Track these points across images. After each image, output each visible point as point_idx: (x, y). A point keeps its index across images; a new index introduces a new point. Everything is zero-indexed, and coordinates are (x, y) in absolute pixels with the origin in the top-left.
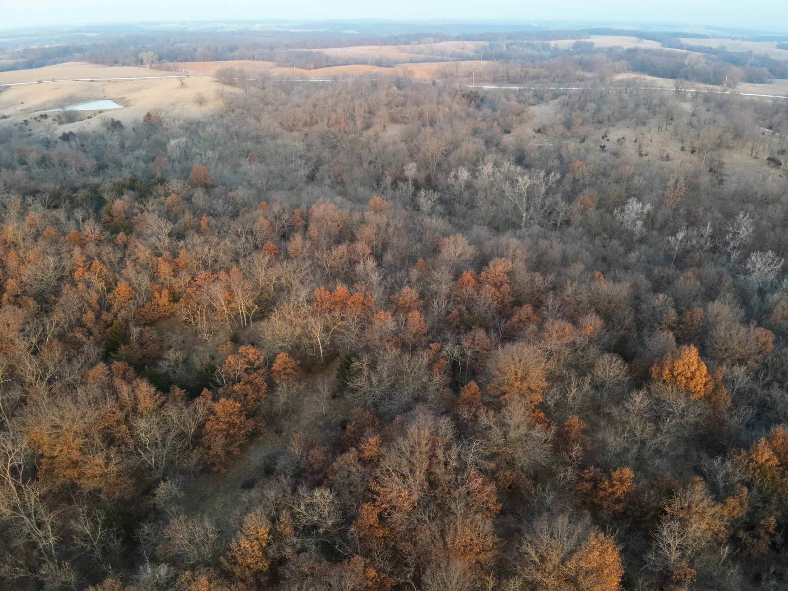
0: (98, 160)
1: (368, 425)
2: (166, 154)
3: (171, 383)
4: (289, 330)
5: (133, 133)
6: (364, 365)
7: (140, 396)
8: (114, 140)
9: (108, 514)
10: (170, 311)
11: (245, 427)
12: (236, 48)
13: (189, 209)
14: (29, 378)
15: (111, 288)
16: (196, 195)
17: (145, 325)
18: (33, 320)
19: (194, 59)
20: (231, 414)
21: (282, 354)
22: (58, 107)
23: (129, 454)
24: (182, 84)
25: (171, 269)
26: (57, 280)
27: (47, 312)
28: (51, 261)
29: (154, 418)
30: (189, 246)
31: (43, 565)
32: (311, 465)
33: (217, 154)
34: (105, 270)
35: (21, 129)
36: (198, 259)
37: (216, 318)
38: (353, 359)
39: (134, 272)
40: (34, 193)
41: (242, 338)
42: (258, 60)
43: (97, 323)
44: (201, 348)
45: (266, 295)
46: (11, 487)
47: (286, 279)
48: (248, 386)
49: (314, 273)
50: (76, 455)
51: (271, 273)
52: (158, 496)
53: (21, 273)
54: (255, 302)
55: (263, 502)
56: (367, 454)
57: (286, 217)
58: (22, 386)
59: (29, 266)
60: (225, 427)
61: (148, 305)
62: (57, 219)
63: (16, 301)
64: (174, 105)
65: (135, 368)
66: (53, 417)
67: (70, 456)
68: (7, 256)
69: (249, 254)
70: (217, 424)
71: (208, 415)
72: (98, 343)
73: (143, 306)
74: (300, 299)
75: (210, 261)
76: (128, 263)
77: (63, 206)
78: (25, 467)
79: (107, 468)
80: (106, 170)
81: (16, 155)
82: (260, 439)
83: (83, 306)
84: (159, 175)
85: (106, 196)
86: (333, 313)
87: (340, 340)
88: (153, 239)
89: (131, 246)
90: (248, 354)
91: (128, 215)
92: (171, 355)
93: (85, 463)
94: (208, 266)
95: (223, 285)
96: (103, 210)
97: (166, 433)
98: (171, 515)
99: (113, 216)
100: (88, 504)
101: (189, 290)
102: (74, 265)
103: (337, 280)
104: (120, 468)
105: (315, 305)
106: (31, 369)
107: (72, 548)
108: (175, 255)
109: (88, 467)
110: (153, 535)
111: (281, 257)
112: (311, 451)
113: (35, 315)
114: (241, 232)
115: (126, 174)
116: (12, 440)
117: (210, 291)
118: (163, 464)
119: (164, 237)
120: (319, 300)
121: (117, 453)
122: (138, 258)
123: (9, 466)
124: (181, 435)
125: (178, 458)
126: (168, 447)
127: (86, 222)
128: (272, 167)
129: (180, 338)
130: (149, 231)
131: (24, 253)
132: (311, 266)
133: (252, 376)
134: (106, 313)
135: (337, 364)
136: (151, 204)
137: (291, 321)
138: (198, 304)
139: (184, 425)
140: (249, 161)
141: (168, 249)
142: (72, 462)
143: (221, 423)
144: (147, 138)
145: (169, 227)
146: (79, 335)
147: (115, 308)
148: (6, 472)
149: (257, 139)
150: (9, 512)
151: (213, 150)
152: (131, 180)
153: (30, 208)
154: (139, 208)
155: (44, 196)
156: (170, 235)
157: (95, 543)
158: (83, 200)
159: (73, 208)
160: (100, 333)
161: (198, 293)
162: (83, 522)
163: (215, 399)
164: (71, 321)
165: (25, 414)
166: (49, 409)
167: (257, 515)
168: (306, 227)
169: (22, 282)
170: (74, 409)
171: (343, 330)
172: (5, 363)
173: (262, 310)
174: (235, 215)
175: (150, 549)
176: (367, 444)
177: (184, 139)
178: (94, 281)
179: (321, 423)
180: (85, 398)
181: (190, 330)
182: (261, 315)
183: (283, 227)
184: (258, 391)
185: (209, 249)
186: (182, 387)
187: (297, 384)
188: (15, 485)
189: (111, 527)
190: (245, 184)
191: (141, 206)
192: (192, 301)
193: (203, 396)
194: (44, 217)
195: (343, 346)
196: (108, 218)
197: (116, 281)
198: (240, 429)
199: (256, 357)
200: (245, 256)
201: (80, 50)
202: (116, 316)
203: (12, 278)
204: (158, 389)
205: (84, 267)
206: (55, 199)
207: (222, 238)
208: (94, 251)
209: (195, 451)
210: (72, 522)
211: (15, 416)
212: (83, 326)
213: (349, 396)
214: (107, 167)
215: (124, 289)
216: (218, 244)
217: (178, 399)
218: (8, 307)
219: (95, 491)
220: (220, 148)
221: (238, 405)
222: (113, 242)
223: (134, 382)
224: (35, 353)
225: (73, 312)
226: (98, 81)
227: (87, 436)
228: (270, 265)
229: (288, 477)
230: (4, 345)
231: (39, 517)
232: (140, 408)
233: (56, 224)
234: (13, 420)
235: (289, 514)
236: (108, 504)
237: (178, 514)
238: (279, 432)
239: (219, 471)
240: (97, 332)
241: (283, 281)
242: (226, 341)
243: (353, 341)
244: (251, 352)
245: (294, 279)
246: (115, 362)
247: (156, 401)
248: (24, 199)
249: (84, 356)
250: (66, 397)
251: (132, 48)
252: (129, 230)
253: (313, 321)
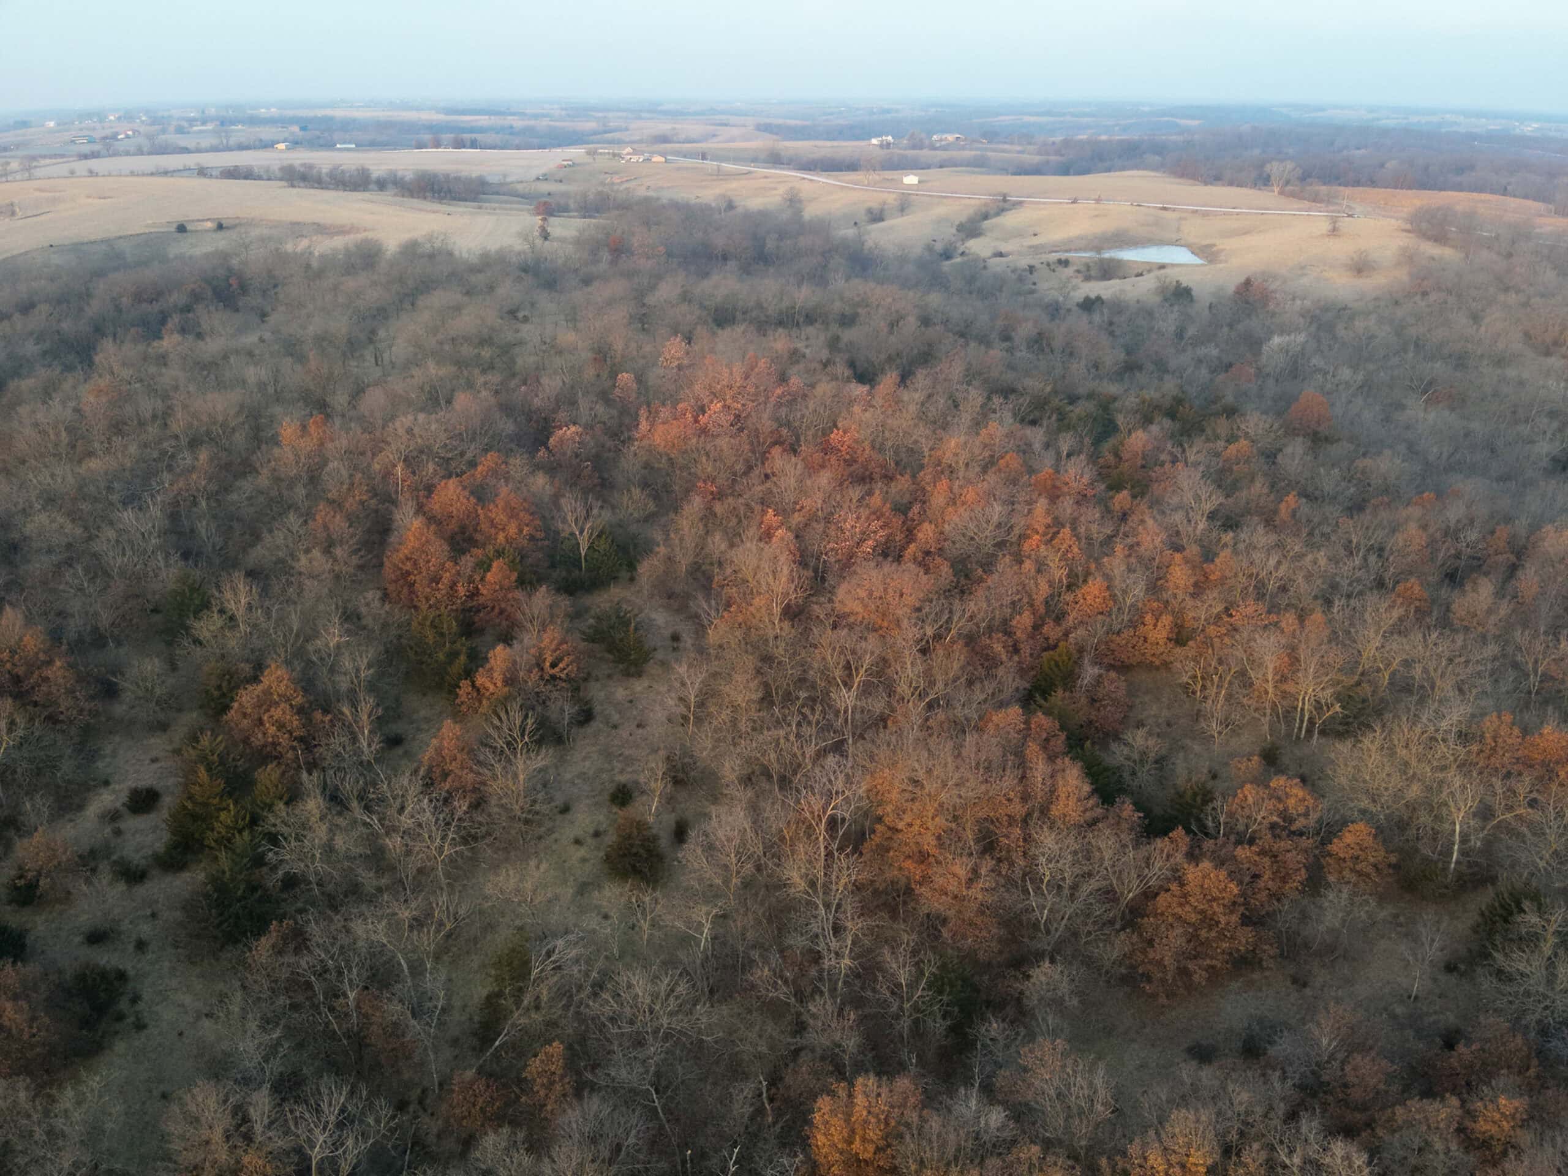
0: (1128, 354)
1: (1509, 1067)
2: (1256, 361)
3: (1122, 790)
4: (1396, 781)
5: (1207, 311)
6: (1551, 929)
7: (1062, 791)
8: (1168, 323)
9: (943, 967)
10: (1164, 657)
11: (1232, 938)
12: (1472, 168)
13: (1266, 475)
14: (903, 689)
15: (1074, 584)
16: (1289, 450)
17: (1111, 667)
18: (939, 599)
19: (1372, 183)
20: (1214, 899)
21: (1361, 826)
22: (1091, 250)
23: (1010, 883)
24: (1334, 229)
25: (1192, 580)
26: (995, 545)
27: (963, 592)
28: (997, 510)
29: (1071, 841)
30: (1241, 546)
31: (817, 997)
32: (1346, 1085)
33: (1360, 377)
34: (1076, 550)
35: (1020, 279)
36: (1251, 576)
37: (1245, 701)
38: (1526, 904)
39: (1123, 568)
40: (1007, 392)
41: (1285, 760)
42: (1515, 196)
43: (1032, 636)
44: (1197, 748)
45: (1367, 688)
46: (819, 848)
47: (1425, 670)
48: (1267, 861)
49: (1496, 677)
50: (929, 842)
51: (1395, 646)
52: (1032, 980)
53: (946, 518)
54: (1338, 697)
55: (1220, 1104)
56: (1482, 1126)
57: (1473, 536)
58: (890, 696)
59: (961, 510)
60: (1193, 918)
61: (1127, 633)
62: (1029, 445)
63: (925, 560)
64: (1303, 268)
65: (1068, 738)
66: (917, 766)
67: (920, 840)
68: (935, 486)
69: (1361, 593)
70: (1181, 905)
71: (1168, 880)
72: (1022, 672)
73: (1118, 633)
74: (1444, 725)
75: (1272, 586)
76: (1119, 548)
77: (1045, 423)
78: (850, 825)
79: (968, 888)
80: (1138, 374)
81: (1000, 323)
82: (1256, 976)
83: (1020, 600)
84: (1229, 399)
85: (1120, 419)
86: (1512, 782)
87: (1508, 848)
88: (1178, 517)
89: (1132, 521)
90: (1287, 795)
91: (1148, 462)
92: (1138, 739)
93: (938, 862)
94: (1264, 595)
95: (1283, 641)
96: (1107, 446)
97: (1083, 876)
98: (1044, 1028)
99: (1121, 458)
100: (920, 933)
101: (1212, 630)
102: (1028, 527)
103: (1550, 709)
104: (990, 899)
105: (1475, 748)
106: (911, 675)
107: (869, 993)
108: (1208, 556)
109: (940, 870)
110: (1002, 1043)
111: (1431, 620)
112: (1358, 1058)
113: (945, 592)
114: (1358, 547)
115: (1171, 386)
116: (847, 775)
117: (1252, 644)
118: (1060, 929)
119: (1199, 517)
120: (1489, 740)
121: (992, 871)
122: (1138, 544)
123: (829, 813)
124: (1108, 892)
125: (1089, 933)
126: (1078, 905)
127: (1073, 459)
128: (1475, 425)
129: (1165, 713)
130: (1175, 500)
131: (960, 487)
132: (1495, 659)
133: (1282, 844)
134: (1052, 624)
135: (1484, 898)
136: (1197, 451)
137: (1406, 764)
138: (1220, 662)
139: (1119, 878)
140: (1426, 401)
141: (1199, 541)
142: (920, 852)
143: (1188, 908)
144: (1231, 326)
145: (1213, 500)
146: (998, 647)
147: (1070, 621)
148: (821, 820)
149: (1460, 361)
150: (802, 885)
151: (1355, 368)
152: (1174, 398)
153: (993, 415)
154: (1171, 453)
155: (1021, 400)
156: (1212, 516)
157: (907, 1006)
158: (1080, 419)
159: (1059, 430)
160: (1031, 655)
161: (1227, 640)
162: (901, 960)
163: (1193, 856)
164: (993, 618)
165: (878, 742)
166: (914, 749)
167: (1198, 1121)
168: (1513, 569)
169: (942, 533)
170: (951, 767)
171: (1525, 830)
172: (877, 652)
173: (1347, 716)
174: (1356, 507)
175: (988, 1068)
176: (1490, 1107)
177: (1301, 338)
178: (1051, 564)
179: (1399, 1010)
180: (973, 756)
181: (1187, 705)
182: (1341, 728)
183: (1458, 556)
184: (1284, 880)
185: (1279, 563)
186: (1138, 806)
187: (1374, 904)
188: (826, 848)
189: (940, 992)
190: (1402, 448)
191: (1177, 451)
192: (1210, 651)
193: (1172, 840)
194: (1010, 435)
195: (1512, 866)
196: (1111, 458)
197: (1087, 574)
198: (1221, 936)
199: (1301, 810)
200: (1349, 596)
201: (1159, 149)
202: (1066, 634)
203: (930, 522)
204: (1095, 791)
205: (1045, 534)
206: (1036, 408)
207: (1311, 545)
208: (1069, 511)
209: (1123, 936)
210: (886, 951)
211: (864, 739)
212: (1008, 633)
213: (1487, 983)
214: (1140, 368)
215: (1096, 592)
216: (1300, 556)
217: (1125, 826)
218: (911, 566)
219: (938, 917)
220: (1371, 367)
221: (1234, 888)
222: (1106, 506)
223: (1059, 761)
224: (924, 651)
225: (1002, 605)
226: (1174, 210)
227: (955, 818)
228: (1399, 629)
229: (1290, 1082)
230: (885, 624)
231: (842, 916)
232: (1055, 811)
233: (1024, 453)
234: (858, 745)
235: (1263, 1155)
236: (950, 951)
237: (1055, 1033)
238: (1300, 982)
239: (1154, 996)
240: (1028, 651)
241: (1417, 672)
242: (1251, 754)
243: (1542, 864)
244: (1296, 795)
245: (1443, 675)
246: (1040, 714)
247: (1084, 812)
248: (989, 398)
249: (994, 684)
250: (946, 742)
251: (1257, 152)
252: (1141, 489)
253: (1457, 782)
